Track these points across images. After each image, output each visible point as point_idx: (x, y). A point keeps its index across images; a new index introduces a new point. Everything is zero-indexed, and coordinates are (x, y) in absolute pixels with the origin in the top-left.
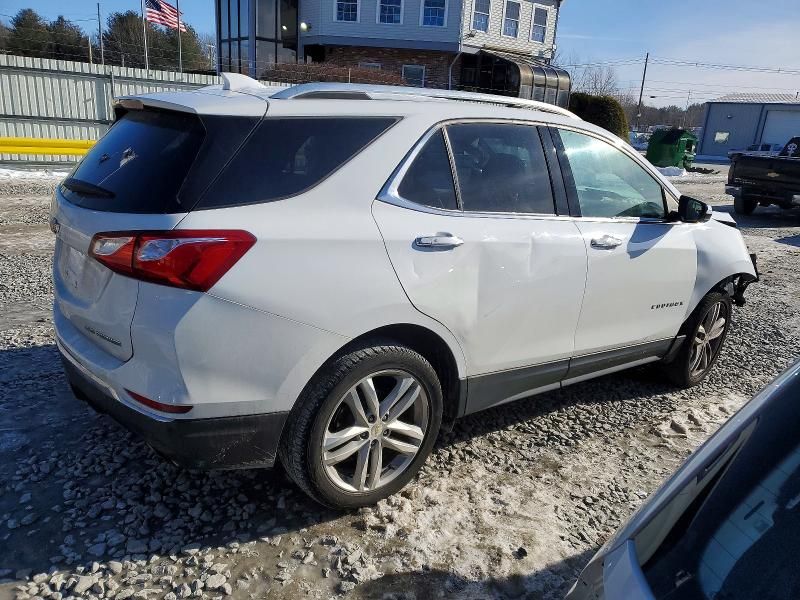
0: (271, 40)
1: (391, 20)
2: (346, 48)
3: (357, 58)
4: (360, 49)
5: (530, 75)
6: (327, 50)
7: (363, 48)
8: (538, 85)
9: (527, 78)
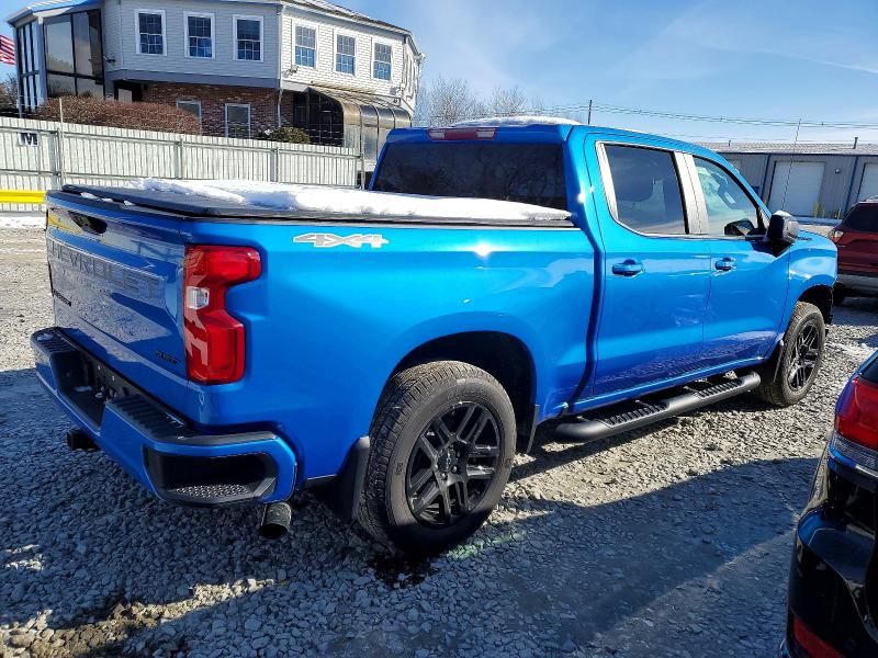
0: (70, 75)
1: (202, 53)
2: (161, 84)
3: (174, 95)
4: (177, 85)
5: (357, 114)
6: (142, 87)
7: (181, 84)
8: (368, 126)
9: (354, 118)
